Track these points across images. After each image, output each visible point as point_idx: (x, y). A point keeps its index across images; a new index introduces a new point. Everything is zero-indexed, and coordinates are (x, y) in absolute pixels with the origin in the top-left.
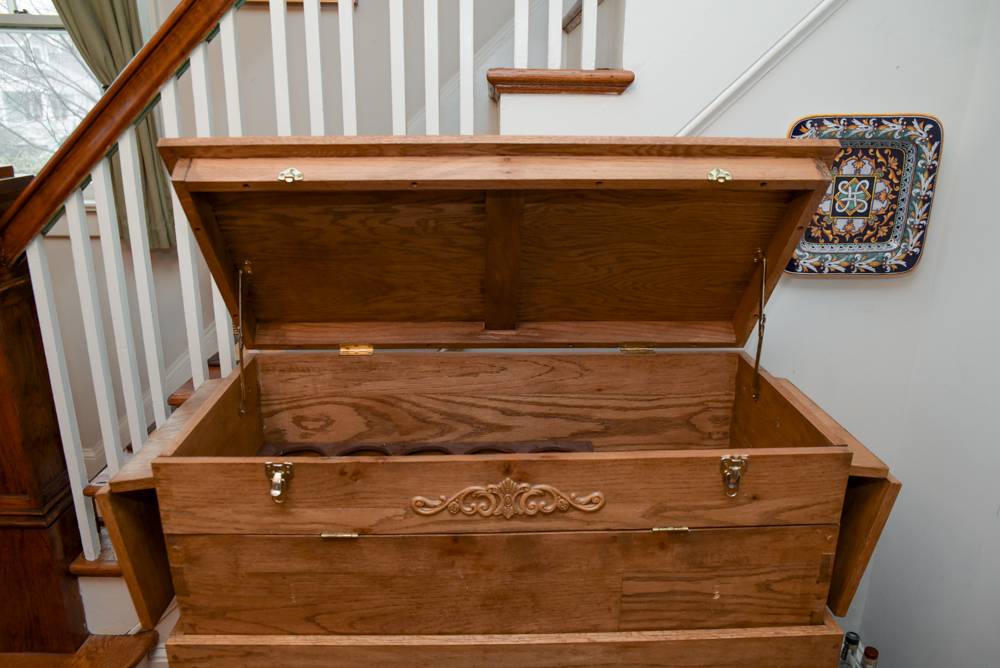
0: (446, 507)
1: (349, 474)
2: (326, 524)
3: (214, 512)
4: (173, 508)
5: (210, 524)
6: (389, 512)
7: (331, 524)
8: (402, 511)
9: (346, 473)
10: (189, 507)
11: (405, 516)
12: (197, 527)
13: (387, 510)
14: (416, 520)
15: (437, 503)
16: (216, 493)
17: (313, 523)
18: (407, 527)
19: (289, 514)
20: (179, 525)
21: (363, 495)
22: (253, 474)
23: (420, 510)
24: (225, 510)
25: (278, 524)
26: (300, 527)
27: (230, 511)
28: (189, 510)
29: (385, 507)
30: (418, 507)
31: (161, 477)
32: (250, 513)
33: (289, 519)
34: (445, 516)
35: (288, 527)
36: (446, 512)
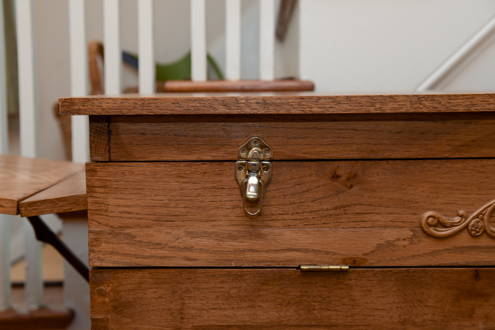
0: (466, 227)
1: (343, 178)
2: (306, 251)
3: (161, 235)
4: (107, 229)
5: (153, 252)
6: (390, 234)
7: (314, 251)
8: (407, 233)
9: (338, 177)
10: (128, 227)
11: (411, 240)
12: (136, 256)
13: (388, 230)
14: (427, 245)
15: (457, 219)
16: (166, 206)
17: (290, 250)
18: (413, 256)
19: (259, 236)
20: (112, 253)
21: (357, 209)
22: (218, 178)
23: (432, 230)
24: (176, 232)
25: (244, 251)
26: (272, 255)
27: (180, 232)
28: (127, 231)
29: (386, 227)
30: (430, 225)
31: (97, 184)
32: (209, 235)
33: (257, 244)
34: (464, 240)
35: (256, 256)
36: (465, 235)
